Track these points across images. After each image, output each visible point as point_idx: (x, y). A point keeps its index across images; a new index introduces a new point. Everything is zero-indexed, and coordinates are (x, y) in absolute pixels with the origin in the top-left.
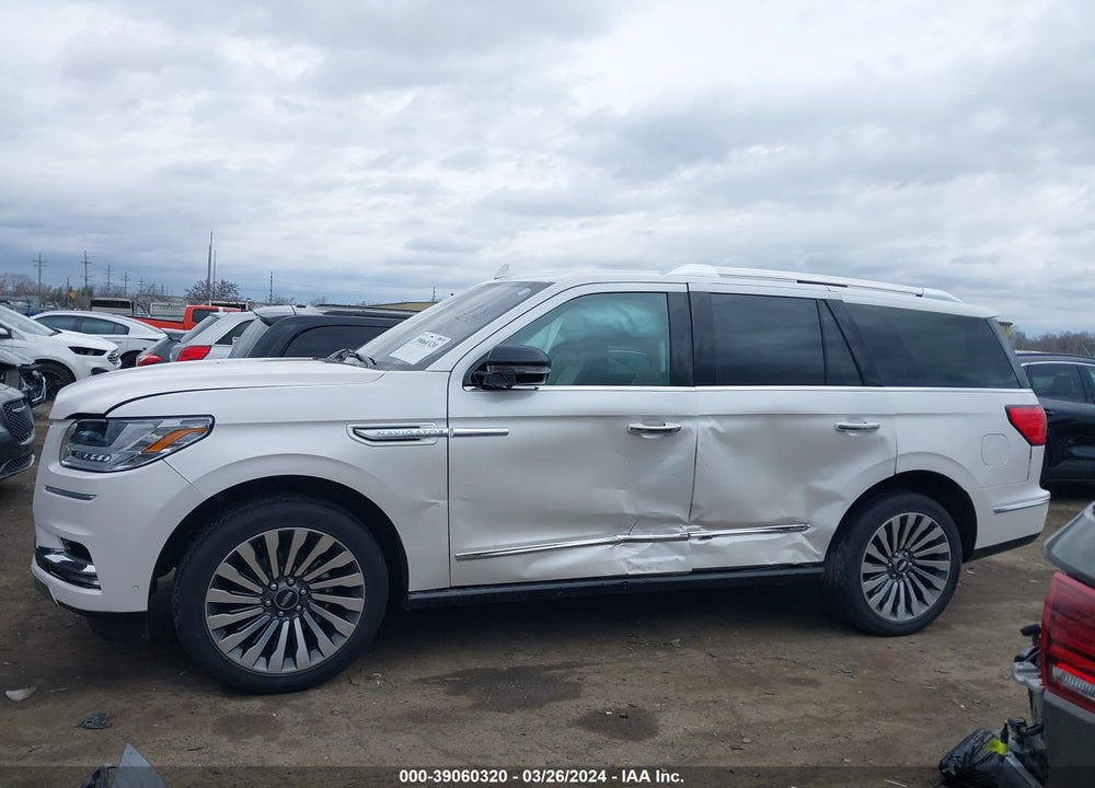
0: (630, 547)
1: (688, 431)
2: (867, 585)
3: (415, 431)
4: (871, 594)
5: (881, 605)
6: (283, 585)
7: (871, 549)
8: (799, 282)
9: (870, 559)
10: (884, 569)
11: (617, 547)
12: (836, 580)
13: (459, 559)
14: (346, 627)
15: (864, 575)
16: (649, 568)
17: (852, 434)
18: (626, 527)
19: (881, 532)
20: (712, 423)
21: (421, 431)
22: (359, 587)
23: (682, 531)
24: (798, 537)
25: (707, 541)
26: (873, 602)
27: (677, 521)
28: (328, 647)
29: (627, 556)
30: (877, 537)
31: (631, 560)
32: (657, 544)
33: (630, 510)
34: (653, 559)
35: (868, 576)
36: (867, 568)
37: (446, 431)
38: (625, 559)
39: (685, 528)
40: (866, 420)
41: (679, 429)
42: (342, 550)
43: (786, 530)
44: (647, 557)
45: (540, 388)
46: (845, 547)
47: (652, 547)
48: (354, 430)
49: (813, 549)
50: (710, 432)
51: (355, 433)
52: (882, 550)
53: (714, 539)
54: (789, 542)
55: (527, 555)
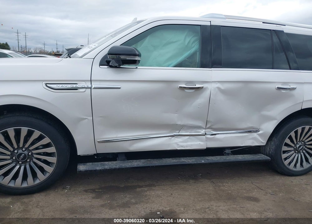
0: (179, 138)
1: (206, 88)
2: (284, 156)
3: (74, 86)
4: (286, 159)
5: (290, 164)
6: (20, 151)
7: (287, 141)
8: (263, 23)
9: (287, 145)
10: (293, 149)
11: (173, 138)
12: (270, 152)
13: (99, 142)
14: (50, 170)
15: (283, 151)
16: (187, 147)
17: (283, 91)
18: (177, 130)
19: (293, 134)
20: (218, 85)
21: (78, 86)
22: (54, 153)
23: (202, 132)
24: (255, 135)
25: (214, 136)
26: (286, 163)
27: (200, 128)
28: (41, 177)
29: (177, 142)
30: (290, 135)
31: (178, 143)
32: (191, 137)
33: (179, 123)
34: (189, 143)
35: (285, 152)
36: (285, 148)
37: (90, 86)
38: (176, 143)
39: (204, 130)
40: (290, 85)
41: (203, 87)
42: (44, 137)
43: (250, 132)
44: (186, 142)
45: (139, 67)
46: (275, 140)
47: (189, 138)
48: (46, 84)
49: (261, 140)
50: (217, 89)
51: (46, 86)
52: (292, 141)
53: (217, 135)
54: (251, 137)
55: (132, 141)
